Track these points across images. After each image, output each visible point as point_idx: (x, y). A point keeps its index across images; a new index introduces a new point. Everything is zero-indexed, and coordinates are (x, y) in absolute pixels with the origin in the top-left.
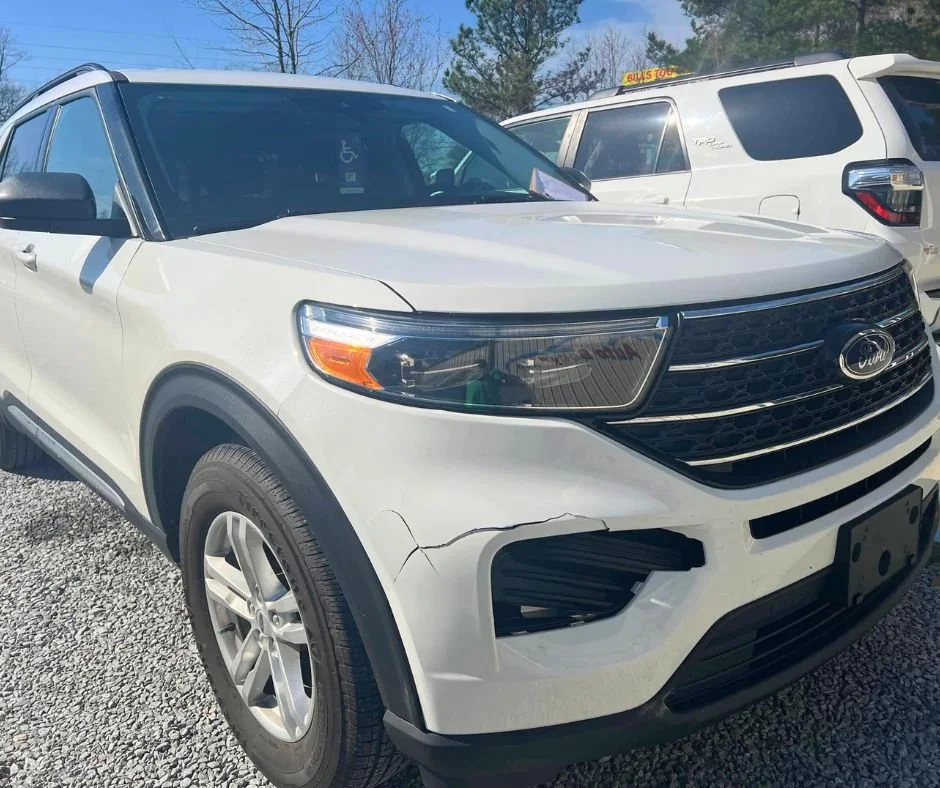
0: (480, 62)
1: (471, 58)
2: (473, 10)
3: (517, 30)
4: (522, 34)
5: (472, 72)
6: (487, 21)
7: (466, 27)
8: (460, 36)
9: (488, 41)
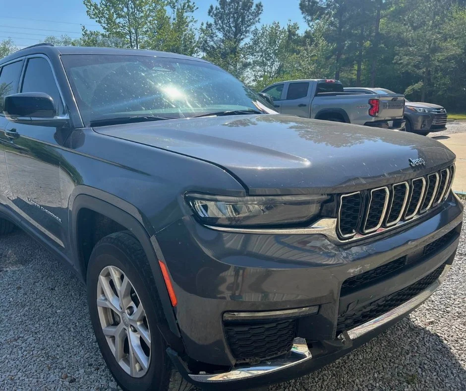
0: (215, 39)
1: (212, 37)
2: (212, 16)
3: (232, 25)
4: (234, 27)
5: (212, 43)
6: (218, 21)
7: (209, 23)
8: (207, 27)
9: (219, 29)
